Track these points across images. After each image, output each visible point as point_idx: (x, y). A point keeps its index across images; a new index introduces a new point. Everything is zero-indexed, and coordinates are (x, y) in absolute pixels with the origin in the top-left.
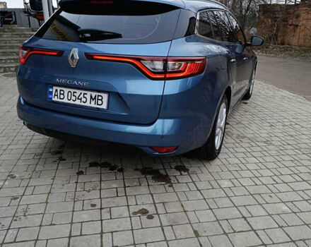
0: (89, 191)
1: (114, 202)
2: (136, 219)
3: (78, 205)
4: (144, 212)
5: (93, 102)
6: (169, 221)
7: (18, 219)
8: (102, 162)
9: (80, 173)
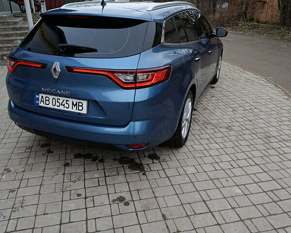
0: (75, 182)
1: (96, 191)
2: (115, 206)
3: (66, 196)
4: (121, 199)
5: (75, 108)
6: (142, 207)
7: (16, 210)
8: (85, 153)
9: (67, 165)
